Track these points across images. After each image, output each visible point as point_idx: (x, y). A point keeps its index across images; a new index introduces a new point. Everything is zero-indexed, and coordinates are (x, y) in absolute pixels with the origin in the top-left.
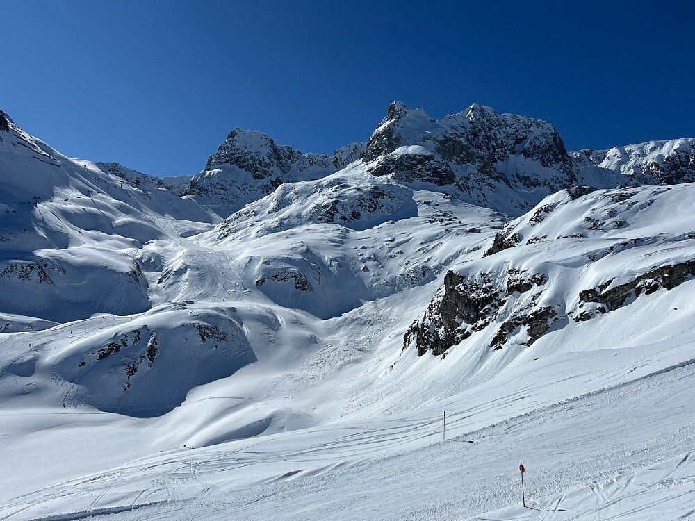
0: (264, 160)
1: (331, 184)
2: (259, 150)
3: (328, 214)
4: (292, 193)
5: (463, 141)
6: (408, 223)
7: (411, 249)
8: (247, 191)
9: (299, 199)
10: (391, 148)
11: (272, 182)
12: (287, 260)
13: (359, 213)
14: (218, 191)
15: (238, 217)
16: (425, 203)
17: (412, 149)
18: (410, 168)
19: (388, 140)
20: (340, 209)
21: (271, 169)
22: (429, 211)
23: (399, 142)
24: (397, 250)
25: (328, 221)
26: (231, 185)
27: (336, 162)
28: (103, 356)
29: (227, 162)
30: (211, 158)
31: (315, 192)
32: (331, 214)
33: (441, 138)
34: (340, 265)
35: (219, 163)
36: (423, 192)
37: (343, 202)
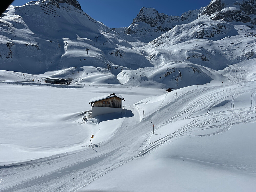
0: (155, 19)
1: (198, 24)
2: (153, 16)
3: (201, 35)
4: (182, 28)
5: (251, 5)
6: (236, 37)
7: (243, 46)
8: (149, 32)
9: (185, 30)
10: (221, 9)
11: (158, 28)
12: (196, 50)
13: (213, 34)
14: (138, 32)
15: (161, 39)
16: (240, 30)
17: (230, 9)
18: (231, 16)
19: (218, 6)
20: (205, 33)
21: (157, 23)
22: (244, 33)
23: (224, 6)
24: (236, 47)
25: (201, 38)
26: (143, 30)
27: (182, 19)
28: (166, 76)
29: (140, 21)
30: (134, 19)
31: (192, 27)
32: (202, 35)
33: (242, 4)
34: (215, 53)
35: (138, 21)
36: (238, 25)
37: (206, 30)
